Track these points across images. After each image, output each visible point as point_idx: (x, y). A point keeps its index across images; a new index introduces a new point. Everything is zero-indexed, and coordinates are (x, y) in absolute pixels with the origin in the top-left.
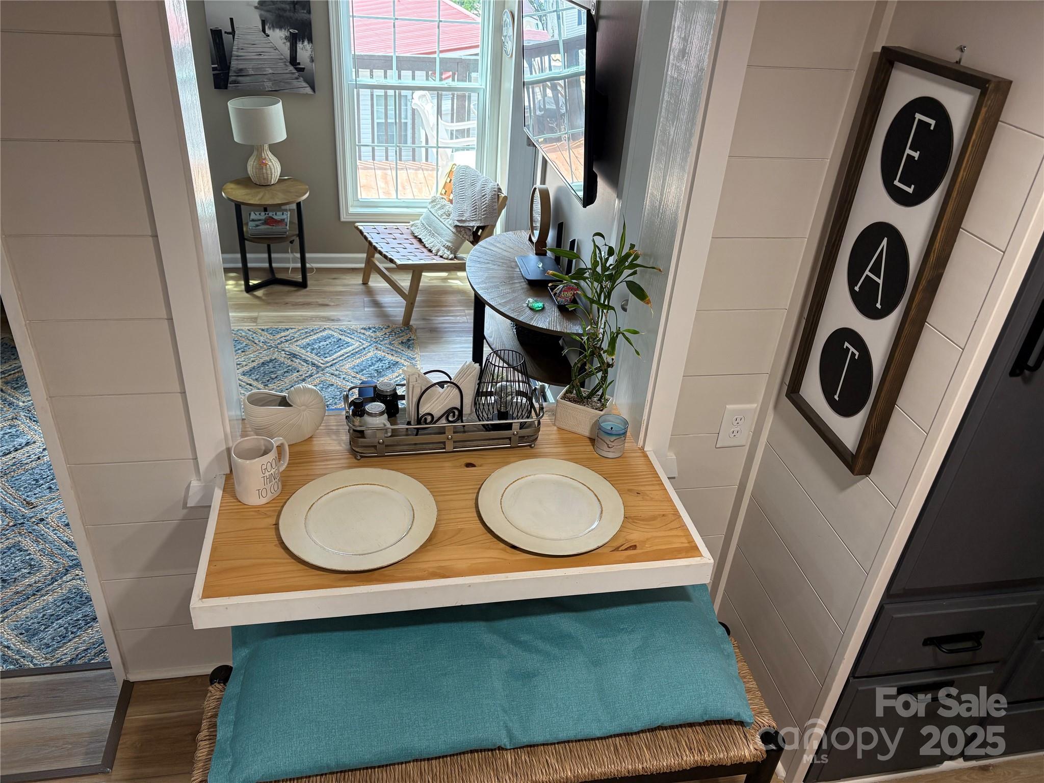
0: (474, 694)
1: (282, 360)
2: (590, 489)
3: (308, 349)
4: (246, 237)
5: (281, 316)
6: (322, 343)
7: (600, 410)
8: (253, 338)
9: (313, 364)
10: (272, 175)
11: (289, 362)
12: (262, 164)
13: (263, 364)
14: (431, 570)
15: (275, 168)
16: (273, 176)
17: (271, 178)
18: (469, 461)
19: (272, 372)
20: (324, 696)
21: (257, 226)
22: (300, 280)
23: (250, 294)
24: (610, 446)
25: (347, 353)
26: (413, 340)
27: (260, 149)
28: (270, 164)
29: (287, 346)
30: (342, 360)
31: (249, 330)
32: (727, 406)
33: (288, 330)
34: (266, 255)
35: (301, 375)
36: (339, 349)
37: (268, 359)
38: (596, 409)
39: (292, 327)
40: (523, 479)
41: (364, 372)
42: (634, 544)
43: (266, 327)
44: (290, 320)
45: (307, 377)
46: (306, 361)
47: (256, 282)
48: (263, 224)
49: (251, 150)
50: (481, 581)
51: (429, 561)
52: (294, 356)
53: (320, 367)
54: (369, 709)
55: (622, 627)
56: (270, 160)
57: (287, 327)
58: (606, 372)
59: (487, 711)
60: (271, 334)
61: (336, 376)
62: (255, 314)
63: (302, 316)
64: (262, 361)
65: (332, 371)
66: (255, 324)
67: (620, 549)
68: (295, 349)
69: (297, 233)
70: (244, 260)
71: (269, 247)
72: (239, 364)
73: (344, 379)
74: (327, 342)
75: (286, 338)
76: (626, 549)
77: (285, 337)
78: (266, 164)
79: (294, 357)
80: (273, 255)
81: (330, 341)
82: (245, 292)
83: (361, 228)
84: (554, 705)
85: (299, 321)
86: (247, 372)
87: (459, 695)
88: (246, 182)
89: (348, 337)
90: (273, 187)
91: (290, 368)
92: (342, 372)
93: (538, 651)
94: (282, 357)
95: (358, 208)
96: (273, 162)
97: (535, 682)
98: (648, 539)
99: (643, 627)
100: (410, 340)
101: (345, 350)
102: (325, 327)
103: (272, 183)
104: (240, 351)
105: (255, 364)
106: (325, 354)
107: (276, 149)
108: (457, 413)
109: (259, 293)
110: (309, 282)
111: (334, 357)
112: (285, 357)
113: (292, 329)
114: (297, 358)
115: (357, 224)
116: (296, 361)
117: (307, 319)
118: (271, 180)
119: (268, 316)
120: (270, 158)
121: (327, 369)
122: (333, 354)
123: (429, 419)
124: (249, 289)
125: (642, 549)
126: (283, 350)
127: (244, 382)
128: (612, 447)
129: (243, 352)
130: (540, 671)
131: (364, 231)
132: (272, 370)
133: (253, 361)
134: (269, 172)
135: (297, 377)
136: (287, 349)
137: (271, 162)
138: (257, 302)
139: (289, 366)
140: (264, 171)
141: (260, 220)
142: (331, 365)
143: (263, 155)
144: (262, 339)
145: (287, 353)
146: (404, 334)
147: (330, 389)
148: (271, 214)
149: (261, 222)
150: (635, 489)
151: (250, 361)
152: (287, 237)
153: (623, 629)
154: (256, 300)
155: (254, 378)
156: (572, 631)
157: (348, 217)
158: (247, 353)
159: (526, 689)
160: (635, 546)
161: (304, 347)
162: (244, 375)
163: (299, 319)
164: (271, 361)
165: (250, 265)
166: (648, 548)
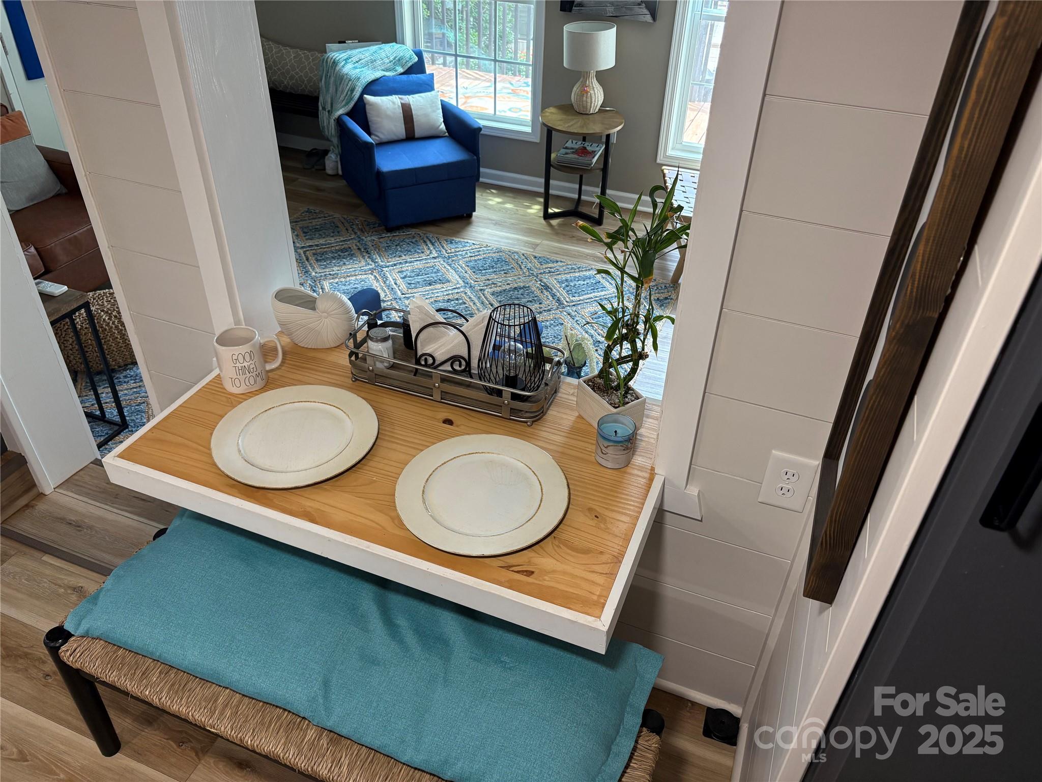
0: (309, 653)
1: (534, 289)
2: (542, 491)
3: (563, 285)
4: (552, 163)
5: (561, 248)
6: (579, 282)
7: (614, 407)
8: (522, 263)
9: (558, 300)
10: (591, 104)
11: (538, 293)
12: (584, 92)
13: (515, 288)
14: (309, 509)
15: (597, 96)
16: (593, 104)
17: (591, 107)
18: (451, 417)
19: (518, 298)
20: (185, 589)
21: (567, 154)
22: (597, 216)
23: (547, 222)
24: (604, 452)
25: (597, 297)
26: (672, 299)
27: (586, 75)
28: (592, 92)
29: (547, 277)
30: (587, 303)
31: (523, 255)
32: (773, 452)
33: (557, 262)
34: (577, 186)
35: (541, 308)
36: (592, 291)
37: (522, 285)
38: (611, 404)
39: (563, 260)
40: (483, 454)
41: (600, 319)
42: (533, 570)
43: (540, 255)
44: (567, 253)
45: (545, 310)
46: (553, 296)
47: (557, 210)
48: (573, 153)
49: (578, 76)
50: (341, 540)
51: (314, 500)
52: (547, 287)
53: (563, 304)
54: (212, 620)
55: (502, 659)
56: (593, 88)
57: (558, 259)
58: (636, 365)
59: (307, 675)
60: (540, 262)
61: (571, 316)
62: (538, 241)
63: (578, 251)
64: (516, 285)
65: (571, 311)
66: (532, 250)
67: (512, 569)
68: (552, 281)
69: (602, 167)
70: (547, 186)
71: (581, 177)
72: (494, 284)
73: (577, 321)
74: (585, 282)
75: (550, 270)
76: (518, 572)
77: (550, 268)
78: (587, 92)
79: (546, 289)
80: (584, 187)
81: (588, 281)
82: (543, 219)
83: (665, 171)
84: (375, 704)
85: (574, 256)
86: (497, 293)
87: (295, 647)
88: (568, 109)
89: (608, 282)
90: (590, 116)
91: (536, 298)
92: (579, 314)
93: (401, 642)
94: (535, 286)
95: (678, 152)
96: (596, 91)
97: (374, 671)
98: (554, 571)
99: (525, 671)
100: (668, 299)
101: (596, 294)
102: (593, 267)
103: (591, 112)
104: (502, 272)
105: (508, 287)
106: (575, 293)
107: (602, 76)
108: (463, 363)
109: (554, 222)
110: (605, 221)
111: (581, 298)
112: (538, 287)
113: (561, 262)
114: (548, 291)
115: (664, 167)
116: (546, 293)
117: (582, 256)
118: (590, 109)
119: (549, 245)
120: (594, 86)
121: (568, 308)
122: (583, 295)
123: (430, 361)
124: (547, 216)
125: (536, 579)
126: (541, 281)
127: (488, 301)
128: (605, 454)
129: (505, 273)
130: (386, 662)
131: (667, 175)
132: (519, 296)
133: (508, 284)
134: (589, 100)
135: (537, 309)
136: (545, 280)
137: (594, 90)
138: (548, 230)
139: (536, 296)
140: (584, 98)
141: (572, 148)
142: (574, 305)
143: (588, 82)
144: (529, 265)
145: (542, 284)
146: (666, 291)
147: (557, 328)
148: (585, 145)
149: (572, 150)
150: (598, 510)
151: (505, 284)
152: (591, 169)
153: (502, 662)
154: (548, 228)
155: (499, 300)
156: (453, 638)
157: (664, 159)
158: (507, 275)
159: (360, 674)
160: (533, 572)
161: (560, 282)
162: (493, 295)
163: (575, 255)
164: (524, 287)
165: (551, 192)
166: (548, 581)
